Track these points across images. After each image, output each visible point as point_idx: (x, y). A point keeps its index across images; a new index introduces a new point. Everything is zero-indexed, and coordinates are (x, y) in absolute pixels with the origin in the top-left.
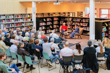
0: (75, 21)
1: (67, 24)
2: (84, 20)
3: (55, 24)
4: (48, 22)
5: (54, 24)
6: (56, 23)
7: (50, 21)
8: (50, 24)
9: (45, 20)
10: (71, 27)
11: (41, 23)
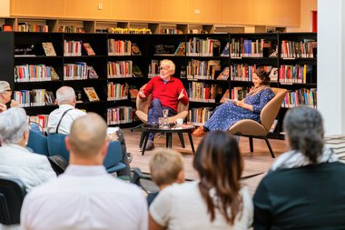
0: (233, 56)
1: (190, 77)
2: (285, 45)
3: (119, 76)
4: (72, 66)
5: (110, 76)
6: (119, 70)
7: (84, 58)
8: (85, 78)
9: (49, 50)
10: (208, 96)
11: (26, 69)
